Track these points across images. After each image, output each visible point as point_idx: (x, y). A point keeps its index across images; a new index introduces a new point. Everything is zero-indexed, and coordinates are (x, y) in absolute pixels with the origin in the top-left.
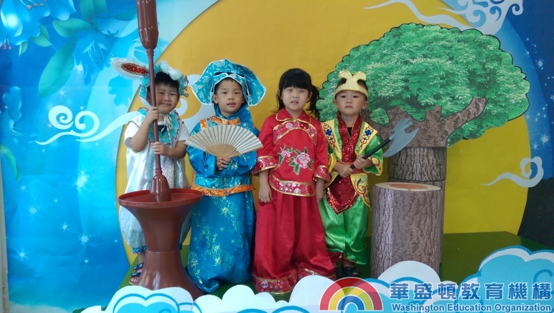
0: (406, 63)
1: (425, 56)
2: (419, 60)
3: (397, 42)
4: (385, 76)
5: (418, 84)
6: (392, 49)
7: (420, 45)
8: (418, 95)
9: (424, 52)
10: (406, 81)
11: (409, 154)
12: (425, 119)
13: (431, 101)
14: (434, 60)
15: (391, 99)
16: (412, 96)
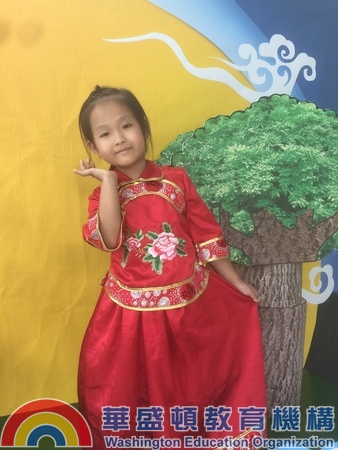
0: (277, 149)
1: (298, 143)
2: (290, 147)
3: (266, 118)
4: (251, 165)
5: (289, 179)
6: (260, 127)
7: (293, 126)
8: (289, 194)
9: (297, 137)
10: (275, 173)
11: (275, 272)
12: (296, 225)
13: (302, 202)
14: (308, 149)
15: (257, 197)
16: (282, 194)
